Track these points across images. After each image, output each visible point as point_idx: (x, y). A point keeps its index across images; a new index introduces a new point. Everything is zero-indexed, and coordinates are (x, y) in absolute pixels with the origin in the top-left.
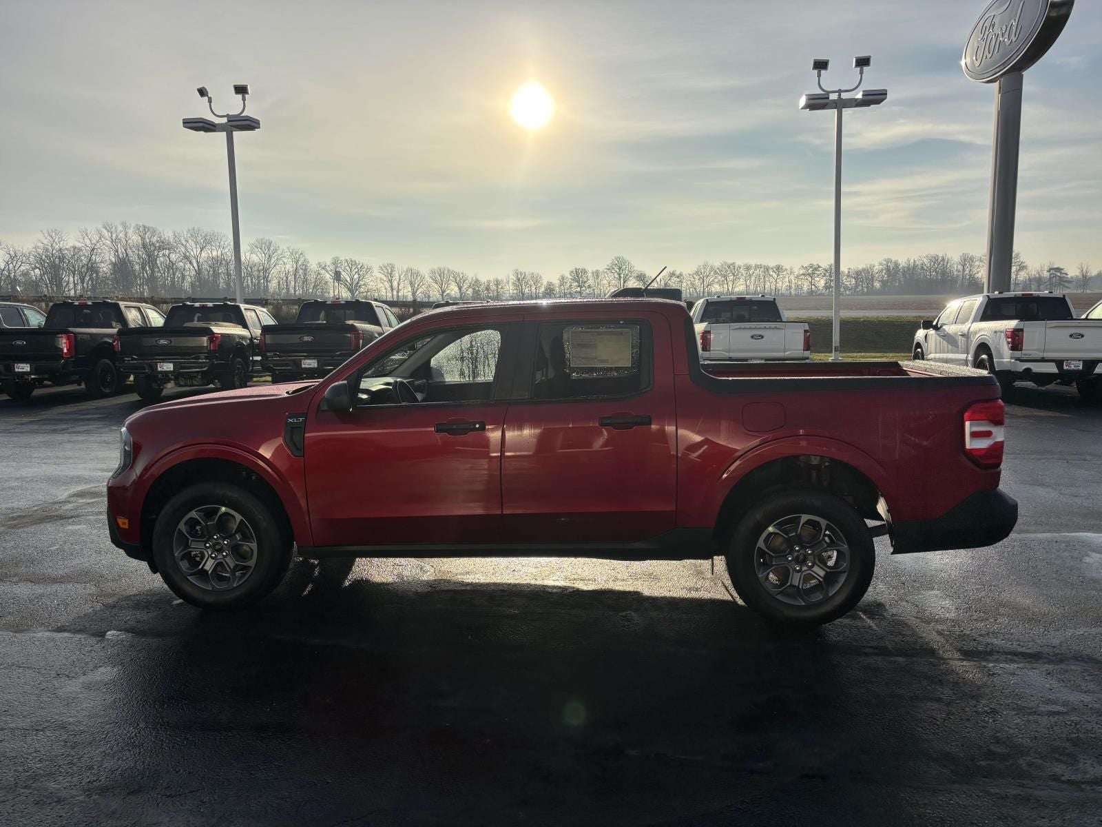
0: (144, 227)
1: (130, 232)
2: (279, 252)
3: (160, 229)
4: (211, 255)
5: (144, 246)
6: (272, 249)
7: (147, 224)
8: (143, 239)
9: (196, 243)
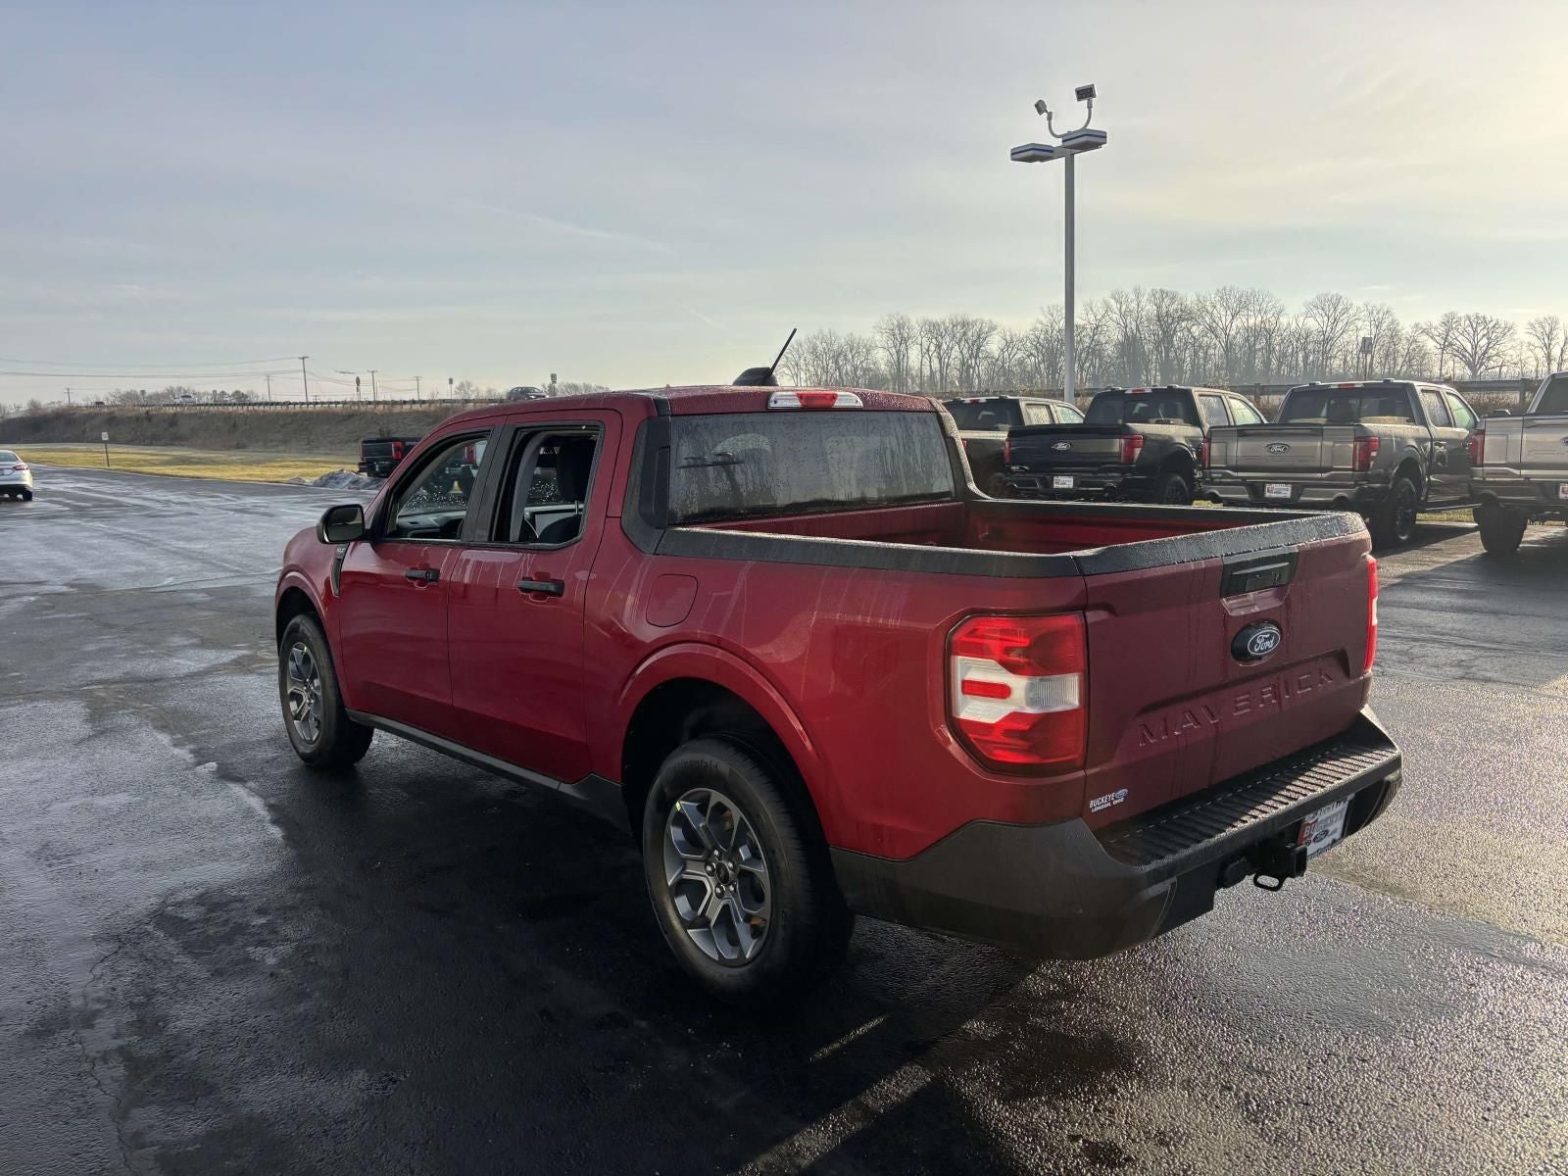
0: (1162, 291)
1: (1144, 300)
2: (1351, 311)
3: (1182, 292)
4: (1246, 324)
5: (1159, 317)
6: (1340, 308)
7: (1166, 289)
8: (1159, 307)
9: (1227, 308)
